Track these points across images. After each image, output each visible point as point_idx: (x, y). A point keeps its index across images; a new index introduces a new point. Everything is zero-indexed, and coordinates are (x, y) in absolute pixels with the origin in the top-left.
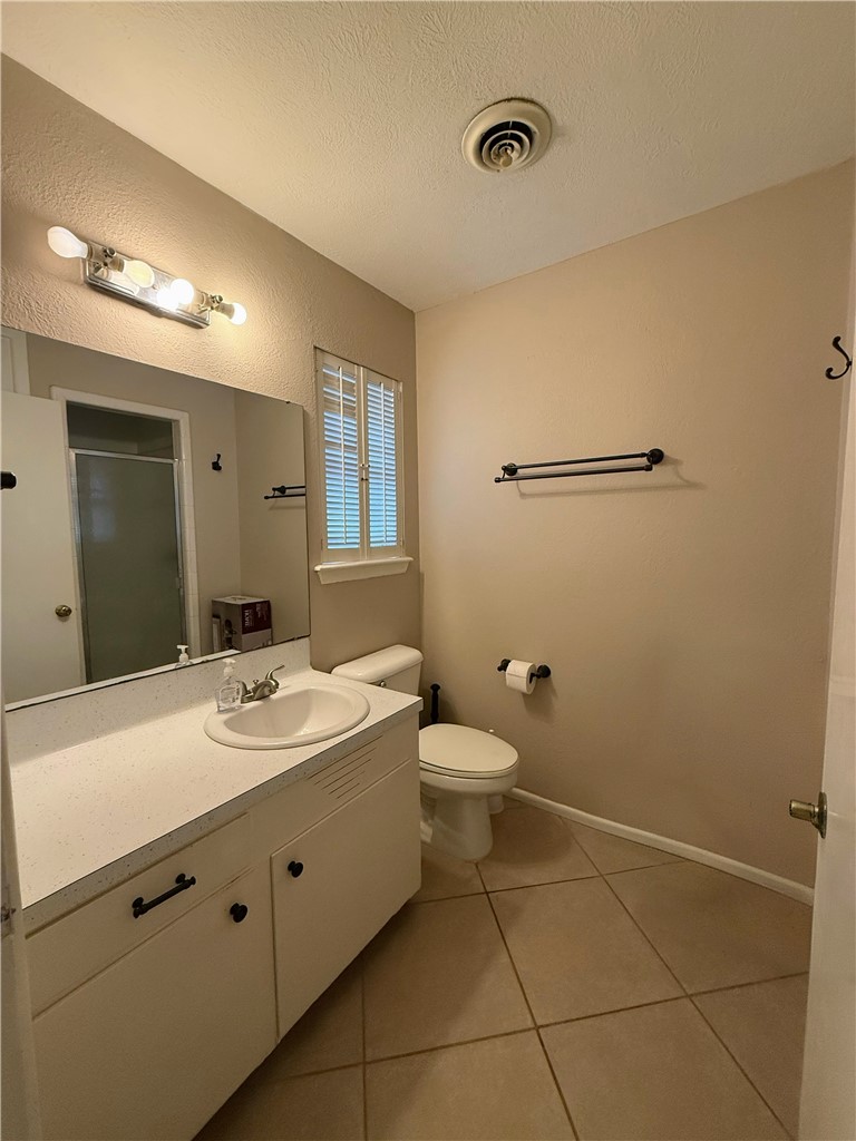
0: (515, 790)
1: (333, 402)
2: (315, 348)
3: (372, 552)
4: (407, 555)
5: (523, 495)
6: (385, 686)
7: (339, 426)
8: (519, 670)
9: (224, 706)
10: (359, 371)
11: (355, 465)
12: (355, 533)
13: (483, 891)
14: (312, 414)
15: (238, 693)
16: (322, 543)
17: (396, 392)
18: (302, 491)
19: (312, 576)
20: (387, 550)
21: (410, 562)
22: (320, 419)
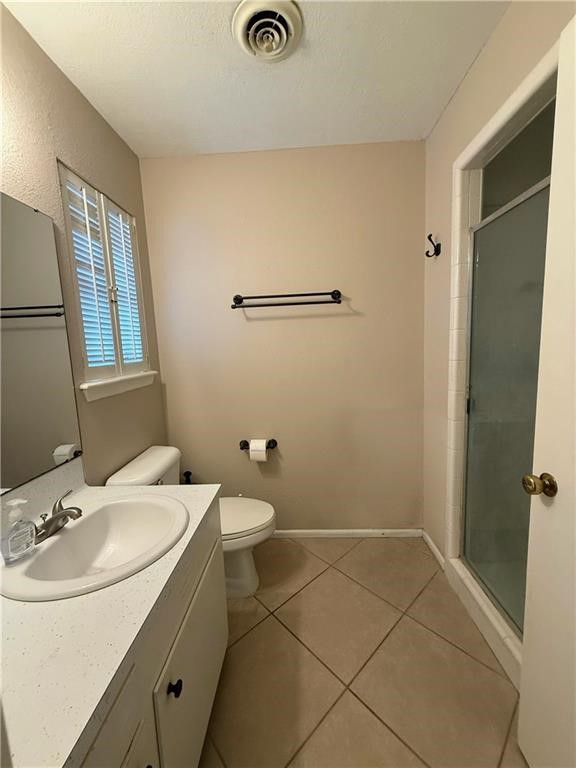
0: (276, 531)
1: (78, 221)
2: (58, 161)
3: (127, 368)
4: (154, 370)
5: (248, 319)
6: (162, 484)
7: (86, 247)
8: (258, 446)
9: (14, 556)
10: (99, 197)
11: (105, 287)
12: (110, 351)
13: (268, 613)
14: (62, 229)
15: (32, 535)
16: (83, 361)
17: (131, 225)
18: (61, 310)
19: (78, 394)
20: (136, 366)
21: (155, 376)
22: (70, 237)
